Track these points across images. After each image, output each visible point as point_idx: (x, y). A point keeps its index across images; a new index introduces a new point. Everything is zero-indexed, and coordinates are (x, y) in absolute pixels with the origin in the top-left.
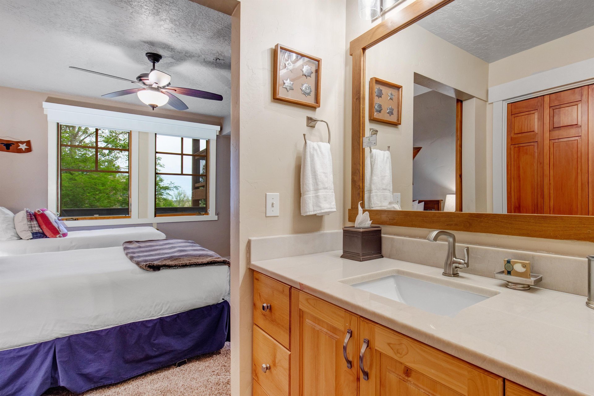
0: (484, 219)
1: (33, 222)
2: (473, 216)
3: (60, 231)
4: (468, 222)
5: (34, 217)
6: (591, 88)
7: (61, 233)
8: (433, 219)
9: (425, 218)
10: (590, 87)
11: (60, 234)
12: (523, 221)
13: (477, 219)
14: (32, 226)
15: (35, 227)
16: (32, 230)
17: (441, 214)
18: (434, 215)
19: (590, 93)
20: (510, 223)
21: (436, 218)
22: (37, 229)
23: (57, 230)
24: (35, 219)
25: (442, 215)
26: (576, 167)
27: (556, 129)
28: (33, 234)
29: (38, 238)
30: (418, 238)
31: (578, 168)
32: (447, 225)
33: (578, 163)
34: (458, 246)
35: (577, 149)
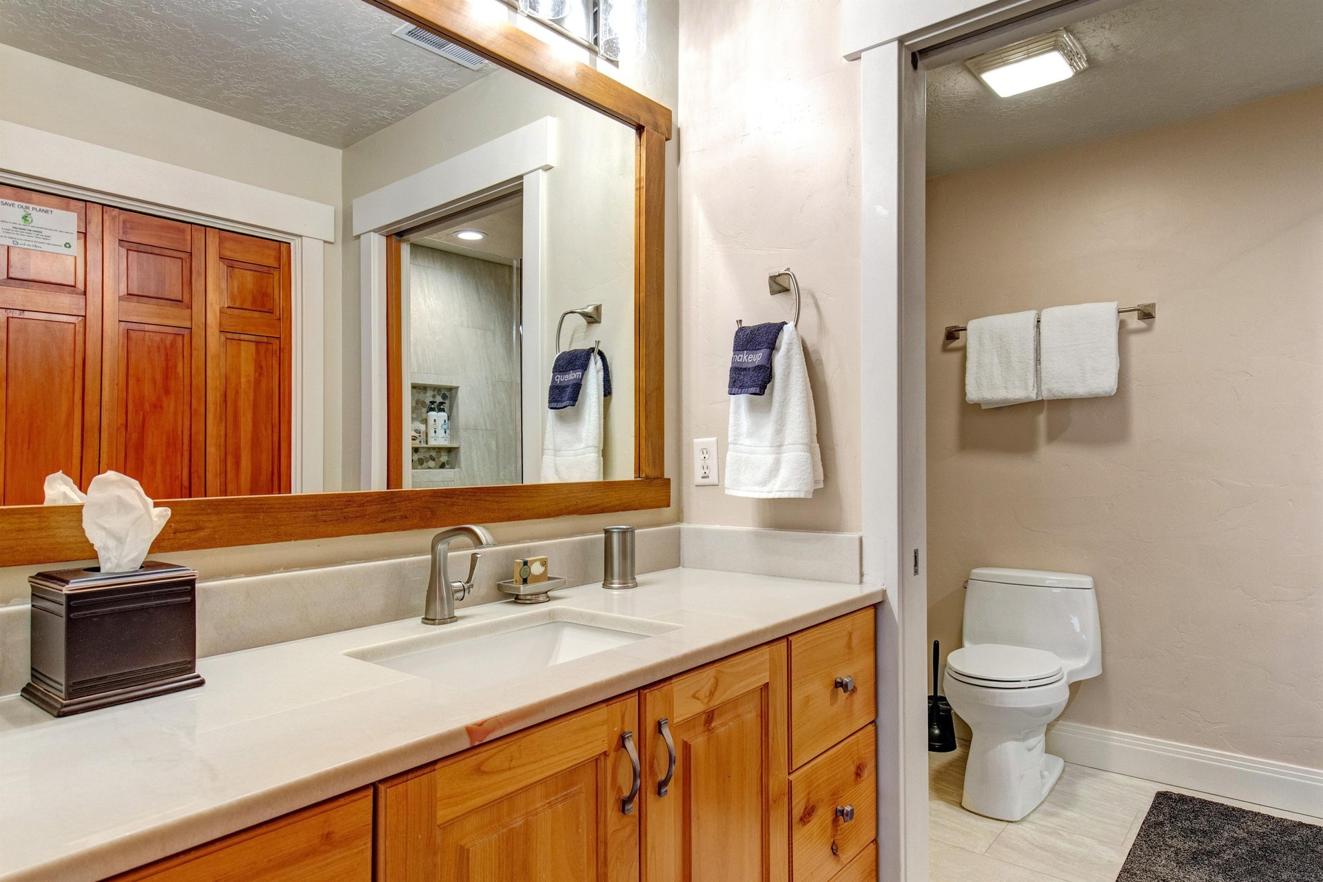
0: (458, 498)
2: (439, 494)
4: (428, 508)
6: (108, 213)
8: (345, 510)
9: (320, 513)
10: (106, 212)
12: (514, 496)
13: (445, 499)
17: (367, 497)
18: (350, 501)
19: (107, 224)
20: (497, 502)
21: (354, 507)
25: (371, 498)
26: (71, 389)
27: (12, 281)
30: (282, 569)
31: (74, 390)
32: (383, 521)
33: (76, 379)
34: (451, 557)
35: (73, 345)
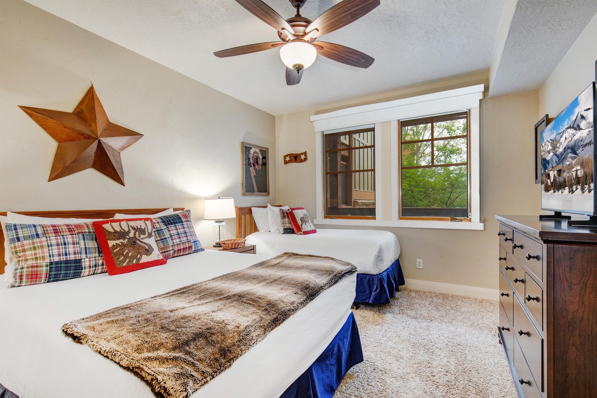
1: (285, 219)
3: (302, 228)
5: (286, 215)
7: (303, 230)
11: (301, 231)
14: (284, 222)
15: (286, 223)
16: (284, 226)
22: (288, 225)
23: (300, 228)
24: (287, 217)
28: (284, 229)
29: (288, 234)
